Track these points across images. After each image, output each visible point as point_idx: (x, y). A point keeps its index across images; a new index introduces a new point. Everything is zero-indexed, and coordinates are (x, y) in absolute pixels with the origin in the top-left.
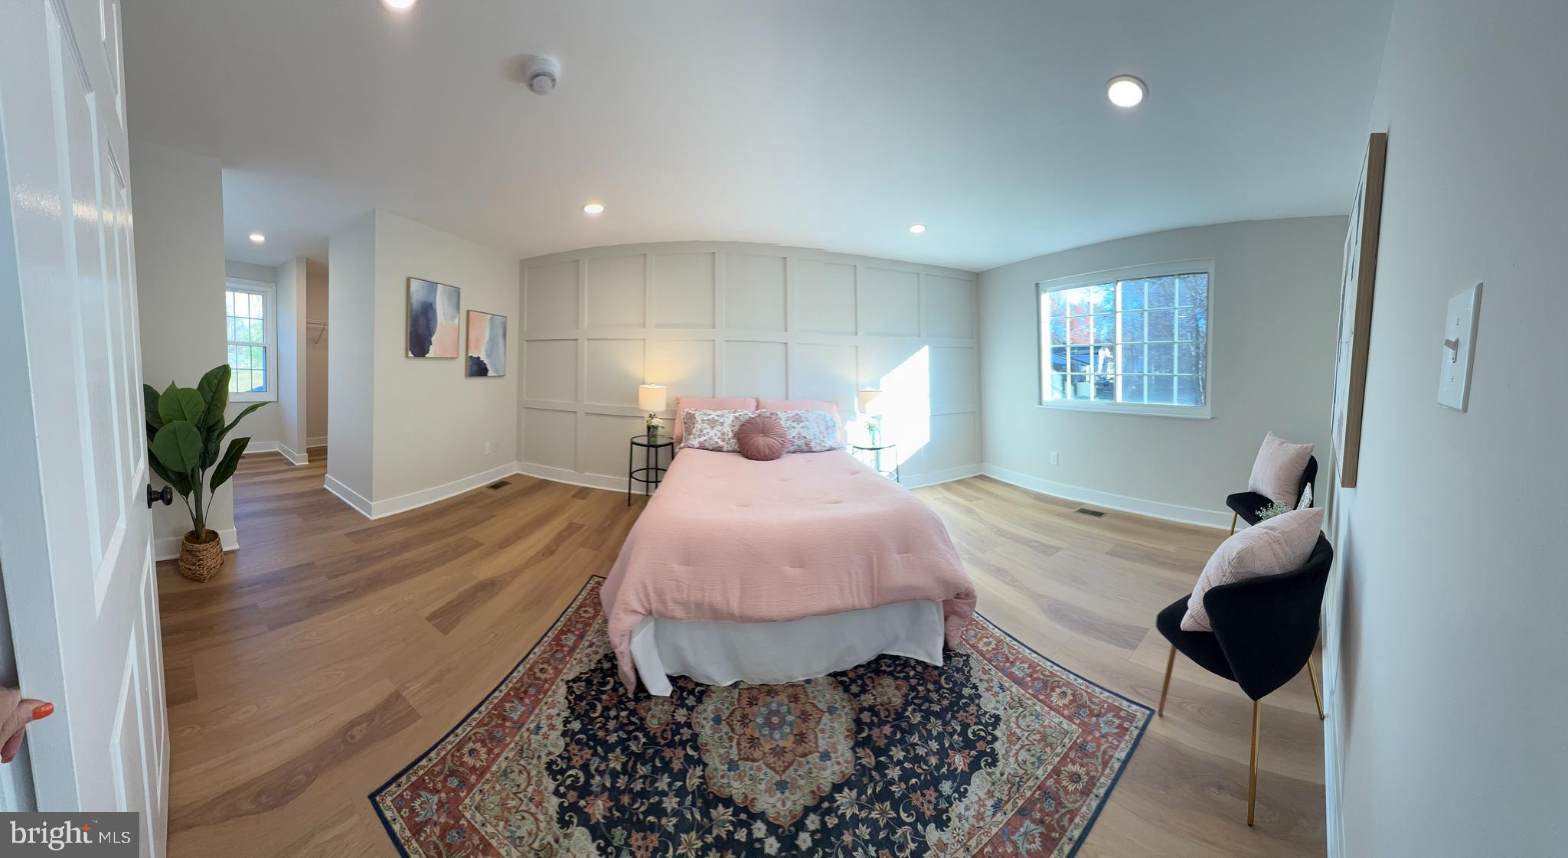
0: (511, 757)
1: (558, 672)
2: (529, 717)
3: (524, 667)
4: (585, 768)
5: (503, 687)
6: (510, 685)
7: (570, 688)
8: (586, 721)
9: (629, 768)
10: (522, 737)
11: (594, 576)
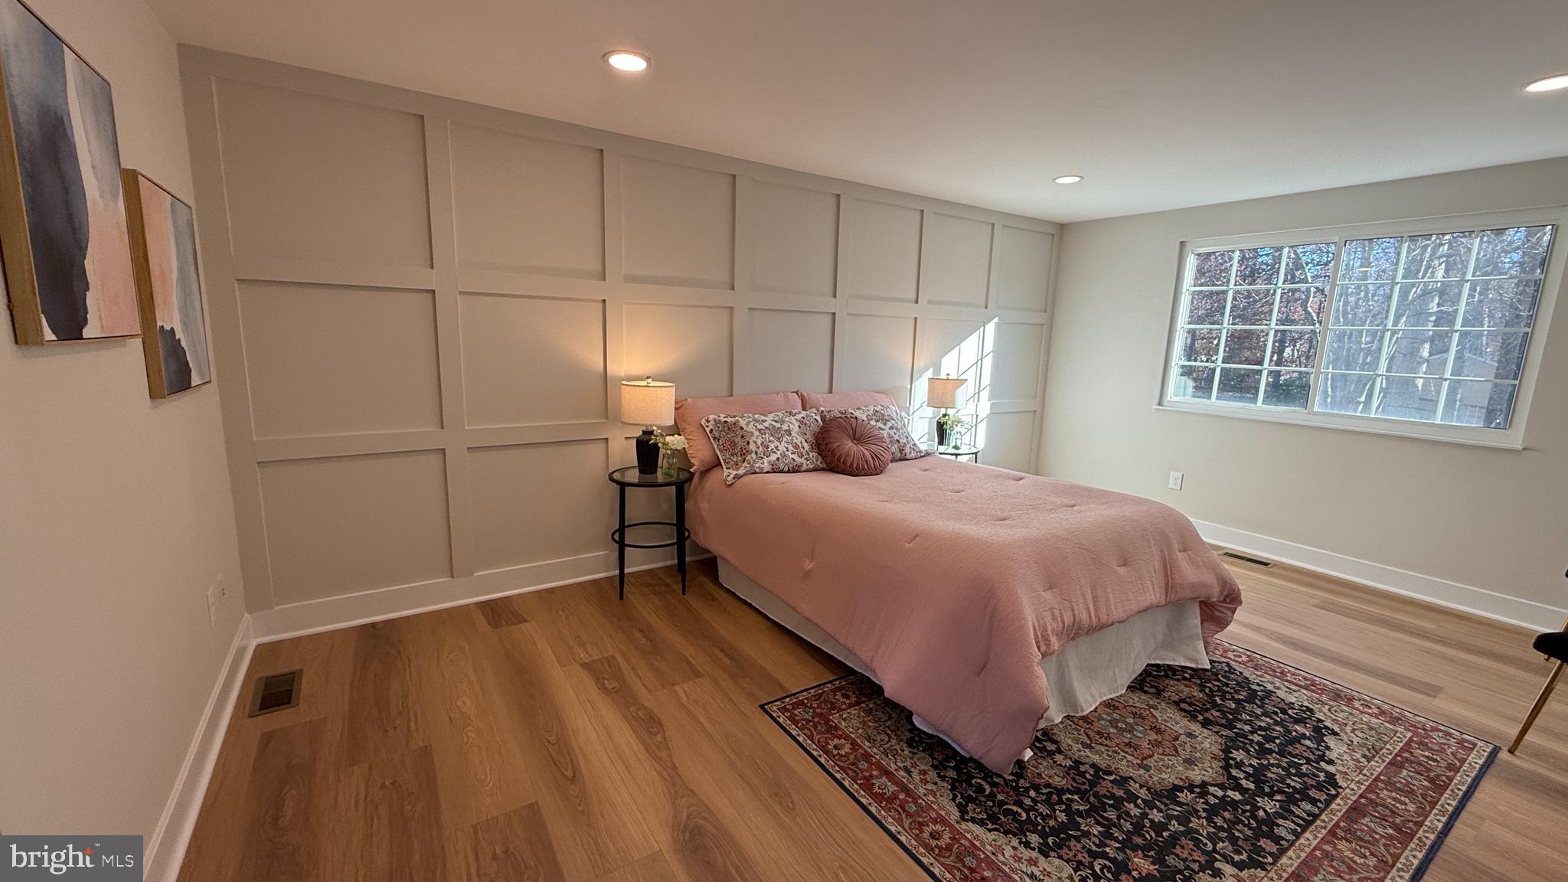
1: (942, 821)
3: (923, 855)
7: (974, 821)
11: (762, 707)
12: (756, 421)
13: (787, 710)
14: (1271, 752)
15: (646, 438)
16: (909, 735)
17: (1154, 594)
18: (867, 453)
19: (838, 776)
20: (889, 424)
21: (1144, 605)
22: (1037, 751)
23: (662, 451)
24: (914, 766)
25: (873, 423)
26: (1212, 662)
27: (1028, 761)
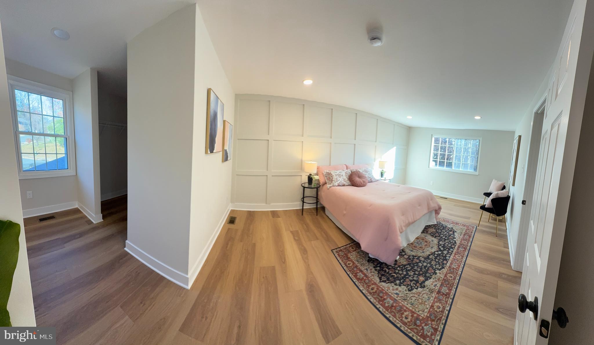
0: (407, 303)
1: (375, 284)
2: (392, 297)
3: (369, 296)
4: (411, 281)
5: (378, 306)
6: (377, 303)
7: (383, 281)
8: (397, 279)
9: (414, 270)
10: (400, 300)
11: (332, 250)
12: (335, 172)
13: (338, 252)
14: (446, 239)
15: (310, 176)
16: (368, 258)
17: (426, 211)
18: (362, 181)
19: (348, 273)
20: (368, 173)
21: (424, 214)
22: (400, 256)
23: (313, 180)
24: (369, 268)
25: (364, 173)
26: (437, 222)
27: (398, 259)
